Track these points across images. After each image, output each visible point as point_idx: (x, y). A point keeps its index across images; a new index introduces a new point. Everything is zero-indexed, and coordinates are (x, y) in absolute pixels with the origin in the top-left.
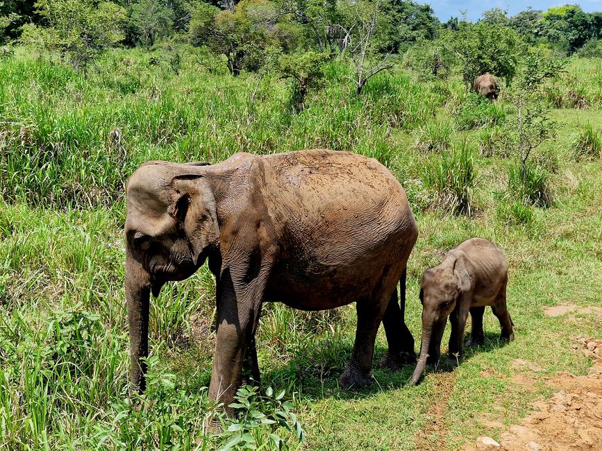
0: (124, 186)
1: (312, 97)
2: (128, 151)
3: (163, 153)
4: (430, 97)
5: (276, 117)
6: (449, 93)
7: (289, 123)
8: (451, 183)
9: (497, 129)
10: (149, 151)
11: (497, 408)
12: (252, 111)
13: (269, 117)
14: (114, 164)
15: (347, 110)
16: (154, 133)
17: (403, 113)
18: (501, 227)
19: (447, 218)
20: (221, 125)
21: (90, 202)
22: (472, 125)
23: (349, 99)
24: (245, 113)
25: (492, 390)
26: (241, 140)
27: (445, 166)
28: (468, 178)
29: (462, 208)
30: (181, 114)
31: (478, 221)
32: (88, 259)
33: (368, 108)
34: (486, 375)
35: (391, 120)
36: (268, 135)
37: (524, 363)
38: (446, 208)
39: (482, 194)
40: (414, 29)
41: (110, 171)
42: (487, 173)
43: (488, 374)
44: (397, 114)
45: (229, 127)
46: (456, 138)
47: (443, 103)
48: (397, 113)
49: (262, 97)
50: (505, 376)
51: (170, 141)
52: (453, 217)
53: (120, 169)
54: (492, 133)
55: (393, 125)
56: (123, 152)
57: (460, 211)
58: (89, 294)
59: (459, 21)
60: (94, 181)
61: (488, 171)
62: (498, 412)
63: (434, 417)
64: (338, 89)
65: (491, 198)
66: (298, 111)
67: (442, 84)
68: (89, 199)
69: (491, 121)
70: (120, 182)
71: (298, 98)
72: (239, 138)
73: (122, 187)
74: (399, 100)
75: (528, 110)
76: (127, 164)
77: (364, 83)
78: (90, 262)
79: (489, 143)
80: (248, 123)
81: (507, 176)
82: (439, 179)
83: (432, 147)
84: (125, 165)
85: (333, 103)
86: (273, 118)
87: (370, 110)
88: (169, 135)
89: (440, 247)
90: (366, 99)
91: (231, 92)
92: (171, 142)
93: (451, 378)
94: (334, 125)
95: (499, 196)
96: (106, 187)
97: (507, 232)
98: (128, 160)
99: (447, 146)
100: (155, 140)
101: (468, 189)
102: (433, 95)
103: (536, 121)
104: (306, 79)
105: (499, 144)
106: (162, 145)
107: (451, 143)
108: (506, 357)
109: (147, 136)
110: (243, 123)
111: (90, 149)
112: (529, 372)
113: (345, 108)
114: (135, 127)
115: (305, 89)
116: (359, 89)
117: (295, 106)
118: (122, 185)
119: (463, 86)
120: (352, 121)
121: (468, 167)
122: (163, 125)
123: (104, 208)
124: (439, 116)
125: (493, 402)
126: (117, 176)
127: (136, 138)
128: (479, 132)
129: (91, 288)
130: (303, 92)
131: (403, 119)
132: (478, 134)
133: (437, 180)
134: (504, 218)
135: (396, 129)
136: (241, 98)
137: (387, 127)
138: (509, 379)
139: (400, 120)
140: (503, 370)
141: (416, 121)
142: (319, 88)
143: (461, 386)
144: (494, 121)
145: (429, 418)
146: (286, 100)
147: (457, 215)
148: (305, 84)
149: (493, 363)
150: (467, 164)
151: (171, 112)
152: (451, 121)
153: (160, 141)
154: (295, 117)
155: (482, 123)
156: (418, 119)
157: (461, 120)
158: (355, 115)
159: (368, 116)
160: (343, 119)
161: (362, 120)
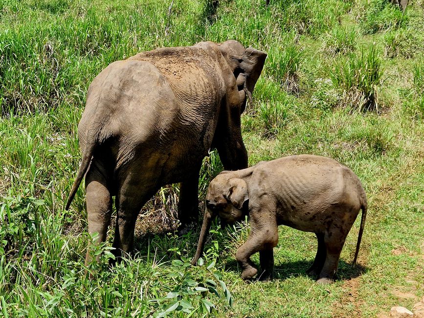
0: (58, 94)
1: (224, 9)
2: (60, 63)
3: (91, 65)
4: (335, 5)
5: (190, 29)
7: (203, 34)
8: (358, 82)
9: (401, 32)
10: (78, 63)
11: (409, 282)
12: (169, 24)
13: (184, 30)
14: (48, 74)
15: (258, 19)
16: (82, 47)
17: (310, 20)
18: (408, 122)
19: (355, 114)
20: (141, 38)
21: (29, 109)
22: (376, 29)
23: (258, 10)
24: (163, 26)
25: (405, 266)
27: (353, 66)
28: (375, 77)
29: (370, 104)
30: (105, 29)
31: (385, 117)
32: (31, 157)
33: (277, 17)
34: (398, 253)
35: (299, 27)
38: (353, 106)
39: (389, 92)
41: (45, 81)
42: (392, 72)
43: (400, 252)
44: (304, 22)
45: (148, 40)
46: (362, 41)
47: (347, 10)
48: (304, 20)
49: (178, 11)
50: (416, 253)
51: (96, 53)
52: (360, 113)
53: (54, 79)
54: (396, 35)
55: (301, 32)
56: (56, 63)
57: (367, 107)
58: (32, 186)
60: (31, 89)
61: (394, 71)
62: (410, 285)
63: (350, 290)
64: (248, 1)
65: (396, 96)
66: (211, 22)
68: (28, 106)
69: (395, 25)
70: (54, 90)
71: (211, 10)
73: (56, 95)
74: (306, 8)
76: (60, 75)
78: (32, 159)
79: (394, 46)
80: (166, 34)
81: (412, 74)
82: (347, 78)
83: (339, 51)
84: (58, 75)
85: (244, 13)
86: (188, 30)
87: (279, 19)
88: (96, 48)
89: (349, 141)
90: (275, 8)
92: (97, 55)
93: (364, 255)
94: (245, 34)
95: (405, 93)
96: (42, 95)
97: (413, 126)
98: (61, 71)
99: (353, 49)
100: (83, 53)
101: (375, 87)
102: (338, 2)
105: (404, 44)
106: (89, 57)
107: (357, 46)
108: (416, 237)
109: (76, 50)
110: (162, 35)
111: (27, 62)
113: (255, 17)
114: (65, 42)
115: (217, 2)
117: (208, 18)
118: (56, 93)
120: (262, 29)
121: (376, 65)
122: (90, 39)
123: (42, 114)
124: (344, 22)
125: (405, 276)
126: (51, 85)
127: (66, 52)
128: (383, 36)
129: (34, 181)
130: (216, 4)
131: (310, 26)
132: (382, 37)
133: (345, 80)
134: (410, 113)
135: (303, 36)
136: (159, 13)
137: (295, 33)
138: (420, 256)
139: (307, 27)
140: (414, 248)
141: (322, 28)
143: (374, 263)
144: (398, 24)
145: (345, 291)
146: (200, 13)
147: (365, 112)
149: (404, 242)
150: (374, 63)
151: (96, 27)
152: (356, 27)
153: (87, 54)
154: (208, 27)
155: (386, 27)
156: (324, 26)
157: (366, 25)
158: (264, 25)
159: (277, 24)
160: (254, 28)
161: (271, 28)
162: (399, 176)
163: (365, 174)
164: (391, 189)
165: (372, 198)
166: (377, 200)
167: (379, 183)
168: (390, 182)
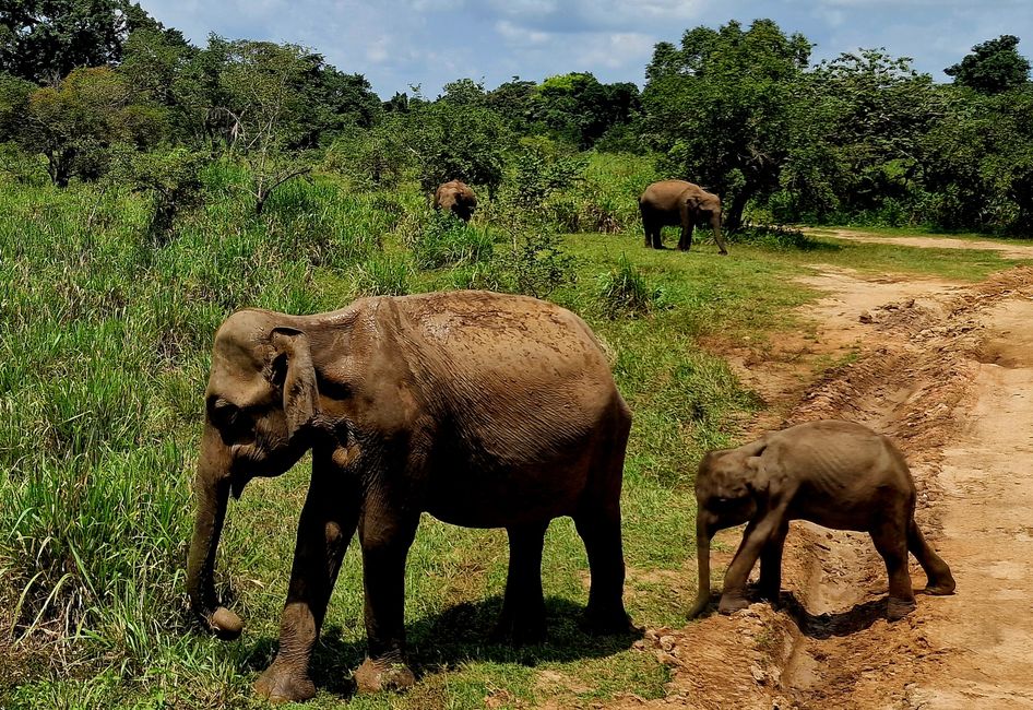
1: (186, 220)
4: (370, 215)
5: (126, 251)
6: (400, 209)
7: (148, 262)
9: (480, 267)
12: (89, 244)
13: (114, 252)
15: (242, 239)
17: (331, 241)
20: (37, 269)
22: (441, 261)
23: (244, 222)
24: (77, 247)
26: (70, 291)
33: (274, 235)
34: (495, 703)
35: (312, 252)
36: (114, 283)
37: (557, 678)
40: (341, 111)
43: (498, 702)
44: (321, 244)
45: (50, 270)
46: (418, 282)
47: (392, 225)
48: (321, 242)
49: (105, 221)
50: (527, 703)
54: (474, 274)
55: (316, 263)
59: (409, 99)
64: (225, 206)
66: (163, 241)
67: (388, 196)
69: (470, 255)
71: (161, 223)
72: (67, 289)
74: (323, 222)
75: (528, 239)
77: (266, 196)
80: (82, 263)
85: (219, 227)
86: (122, 254)
87: (279, 239)
90: (271, 220)
91: (53, 213)
94: (221, 264)
102: (376, 212)
103: (541, 255)
104: (175, 192)
108: (526, 669)
110: (74, 263)
112: (568, 695)
113: (238, 236)
115: (173, 207)
116: (260, 206)
117: (158, 235)
119: (422, 199)
120: (249, 257)
124: (387, 246)
128: (453, 273)
130: (171, 212)
131: (331, 252)
132: (451, 275)
135: (320, 269)
136: (71, 223)
137: (306, 264)
139: (326, 254)
140: (523, 693)
142: (195, 204)
144: (475, 253)
146: (142, 224)
148: (174, 199)
149: (504, 679)
152: (407, 255)
154: (156, 252)
155: (457, 258)
156: (354, 252)
157: (423, 253)
158: (254, 247)
159: (275, 248)
160: (235, 253)
161: (265, 256)
162: (491, 541)
163: (433, 537)
164: (479, 569)
165: (445, 588)
166: (454, 590)
167: (456, 555)
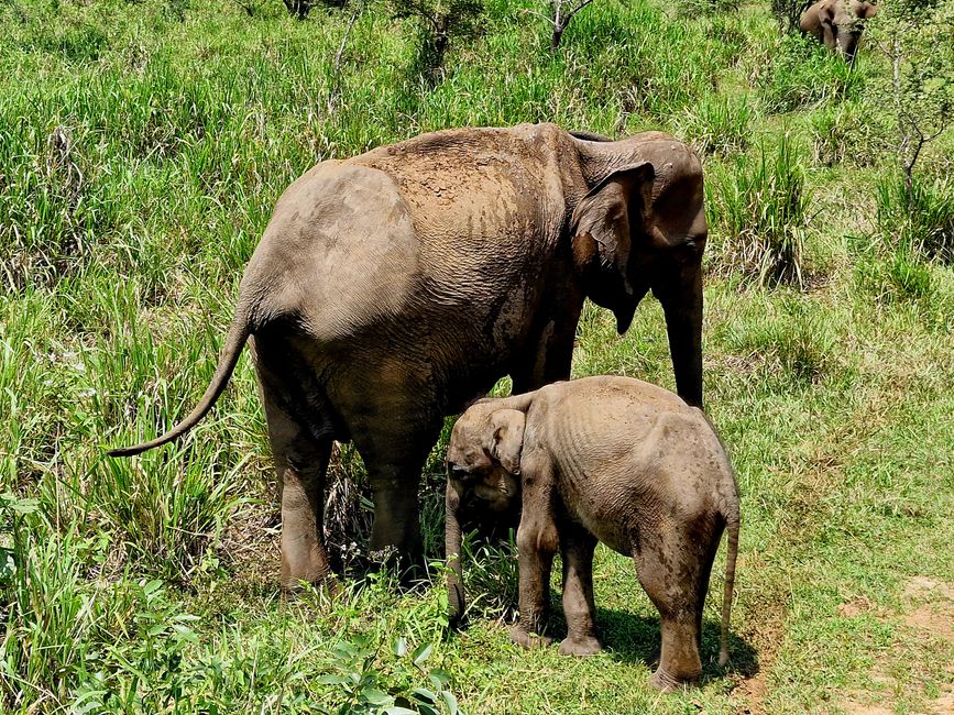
0: (79, 244)
1: (461, 55)
2: (85, 174)
3: (158, 176)
4: (703, 47)
5: (386, 98)
6: (743, 38)
7: (414, 109)
8: (757, 218)
9: (848, 109)
10: (129, 174)
11: (878, 679)
12: (337, 87)
13: (371, 100)
14: (58, 200)
15: (535, 77)
16: (137, 138)
17: (650, 80)
18: (867, 309)
19: (751, 292)
20: (275, 117)
21: (11, 280)
22: (795, 103)
23: (536, 58)
24: (324, 91)
25: (868, 642)
26: (317, 145)
27: (743, 184)
28: (792, 207)
29: (784, 269)
30: (193, 96)
31: (817, 296)
32: (11, 394)
33: (577, 74)
34: (852, 611)
35: (625, 95)
36: (371, 134)
37: (931, 584)
38: (747, 273)
39: (824, 240)
41: (51, 215)
42: (830, 197)
43: (856, 611)
44: (637, 85)
45: (289, 122)
46: (763, 129)
47: (731, 59)
48: (636, 80)
49: (358, 59)
50: (892, 611)
51: (171, 152)
52: (763, 290)
53: (71, 210)
54: (838, 116)
55: (629, 107)
56: (77, 175)
57: (777, 276)
58: (13, 463)
60: (18, 236)
61: (833, 195)
62: (881, 687)
63: (746, 702)
64: (513, 37)
65: (841, 250)
66: (432, 82)
67: (728, 22)
68: (9, 273)
69: (834, 93)
70: (71, 237)
71: (431, 57)
72: (313, 141)
73: (76, 247)
74: (641, 55)
75: (913, 65)
76: (85, 201)
77: (566, 24)
78: (14, 398)
79: (833, 138)
80: (330, 110)
81: (873, 202)
82: (732, 211)
83: (713, 149)
84: (80, 201)
85: (505, 62)
86: (381, 100)
87: (582, 79)
88: (169, 141)
89: (740, 352)
90: (572, 55)
91: (294, 52)
92: (173, 155)
93: (776, 618)
94: (507, 110)
95: (859, 245)
96: (43, 248)
97: (880, 319)
98: (87, 192)
99: (744, 145)
100: (140, 152)
101: (794, 231)
102: (710, 42)
103: (931, 86)
104: (446, 19)
105: (854, 135)
106: (153, 160)
107: (751, 140)
108: (894, 574)
109: (124, 143)
110: (320, 111)
111: (9, 171)
112: (944, 603)
113: (529, 74)
114: (100, 125)
115: (445, 39)
116: (557, 36)
117: (426, 75)
118: (75, 242)
119: (773, 23)
120: (543, 101)
121: (793, 184)
122: (157, 119)
123: (40, 292)
124: (723, 86)
125: (868, 667)
126: (65, 224)
127: (101, 148)
128: (809, 117)
129: (17, 452)
130: (442, 45)
131: (650, 94)
132: (808, 119)
133: (726, 214)
134: (873, 289)
135: (635, 115)
136: (315, 63)
137: (617, 109)
138: (901, 618)
139: (644, 97)
140: (887, 601)
141: (678, 97)
142: (474, 35)
143: (799, 636)
144: (840, 91)
145: (735, 704)
146: (406, 63)
147: (773, 285)
148: (445, 28)
149: (864, 585)
150: (789, 178)
151: (172, 93)
152: (749, 96)
153: (150, 152)
154: (425, 96)
155: (816, 97)
156: (681, 93)
157: (772, 92)
158: (550, 89)
159: (577, 90)
160: (526, 98)
161: (564, 98)
162: (851, 432)
163: (776, 428)
164: (833, 463)
165: (792, 484)
166: (803, 488)
167: (806, 448)
168: (832, 446)
